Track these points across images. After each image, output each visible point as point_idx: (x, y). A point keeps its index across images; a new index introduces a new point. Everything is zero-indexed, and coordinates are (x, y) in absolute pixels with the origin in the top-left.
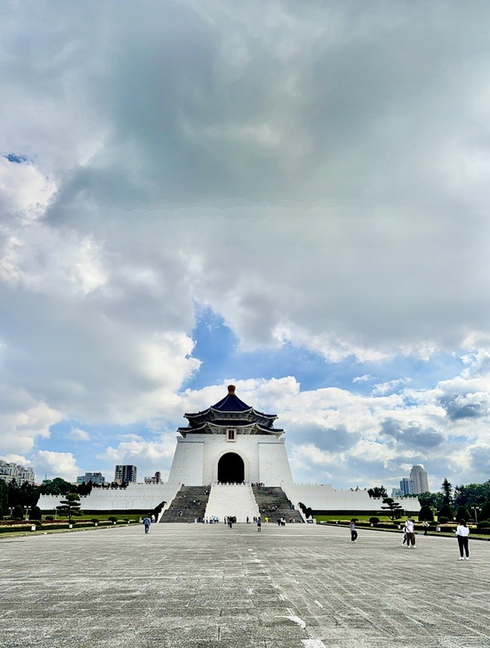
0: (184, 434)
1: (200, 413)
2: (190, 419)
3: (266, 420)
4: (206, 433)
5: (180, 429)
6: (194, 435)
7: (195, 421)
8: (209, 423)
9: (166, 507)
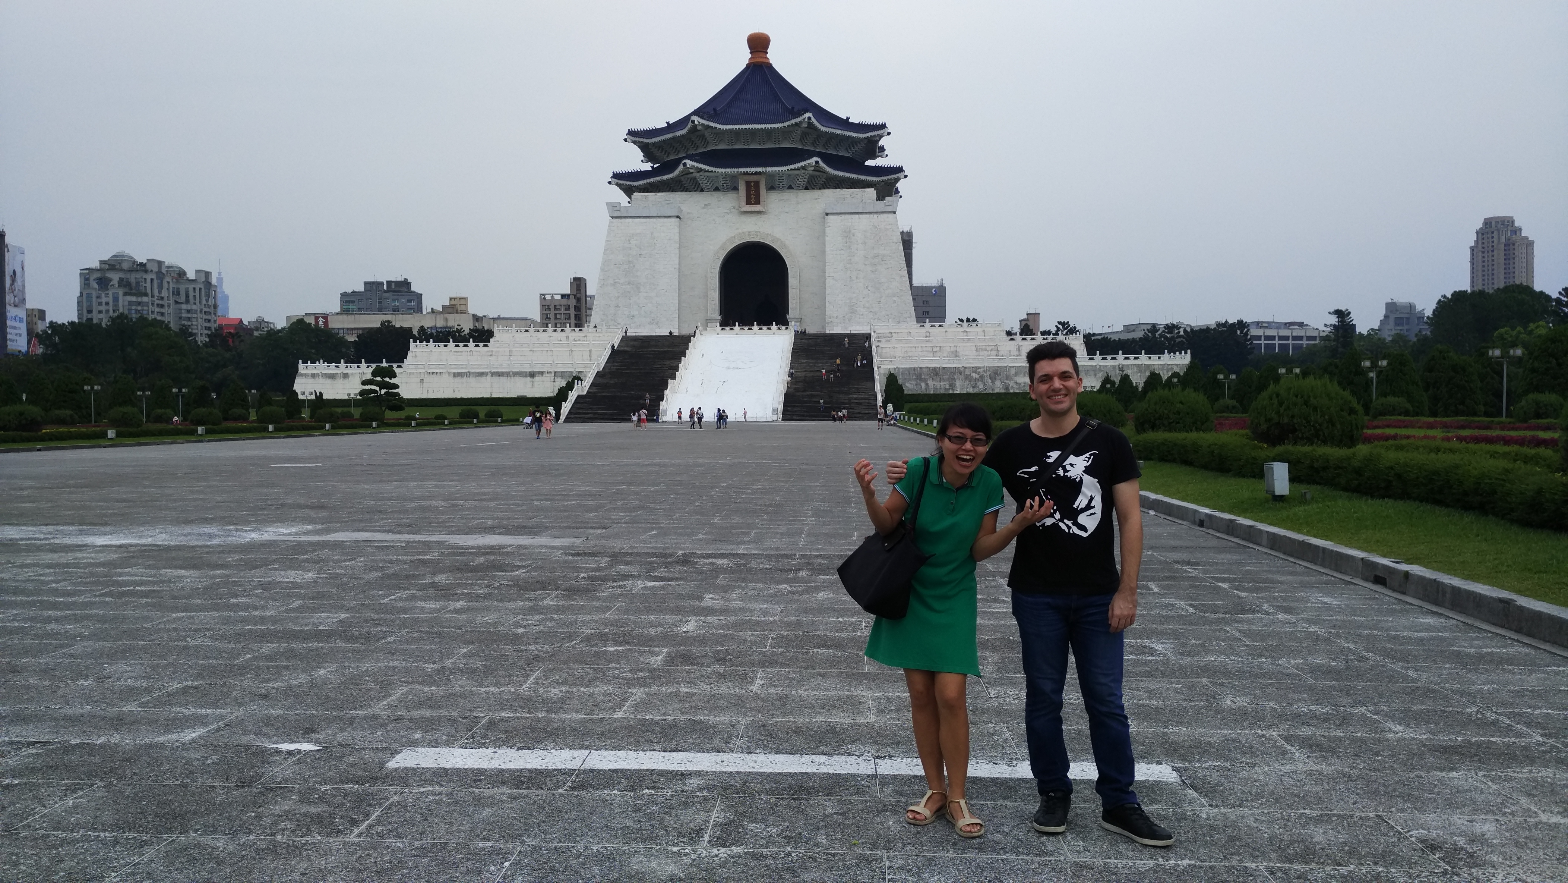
0: (629, 191)
1: (671, 127)
2: (644, 148)
3: (854, 141)
4: (685, 189)
5: (616, 176)
6: (651, 195)
7: (658, 153)
8: (689, 163)
9: (582, 389)
